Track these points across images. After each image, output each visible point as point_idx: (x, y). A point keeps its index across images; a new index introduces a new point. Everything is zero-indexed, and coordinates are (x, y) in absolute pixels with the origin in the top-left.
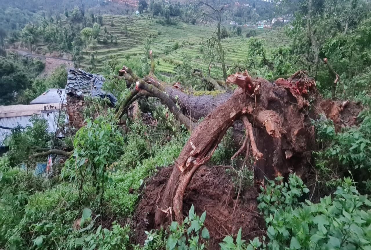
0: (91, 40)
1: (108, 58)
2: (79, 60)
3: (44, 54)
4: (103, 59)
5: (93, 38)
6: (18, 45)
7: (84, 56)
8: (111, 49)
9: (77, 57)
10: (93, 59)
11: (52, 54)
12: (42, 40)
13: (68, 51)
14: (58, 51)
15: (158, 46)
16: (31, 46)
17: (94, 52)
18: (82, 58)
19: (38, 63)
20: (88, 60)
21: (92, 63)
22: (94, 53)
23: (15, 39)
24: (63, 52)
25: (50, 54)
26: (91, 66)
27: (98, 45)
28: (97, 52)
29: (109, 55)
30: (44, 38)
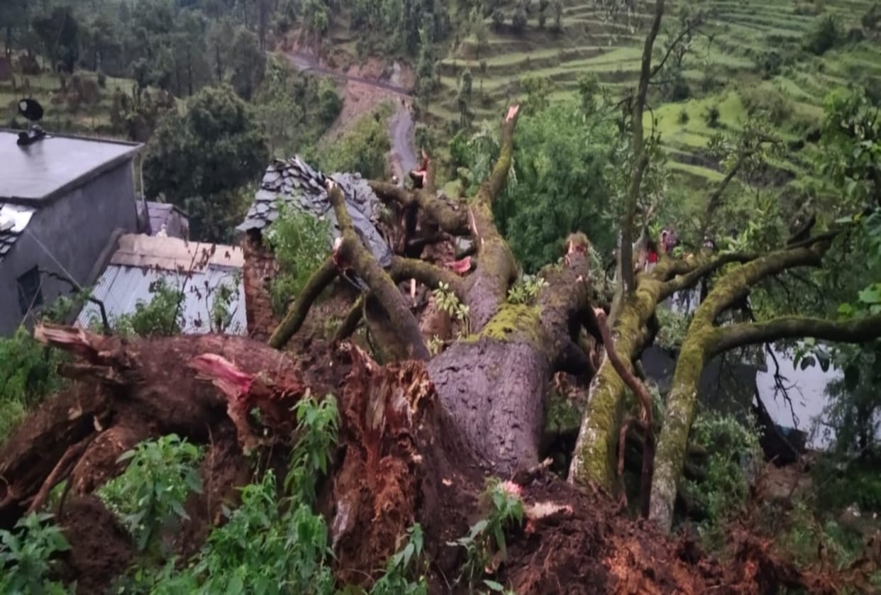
0: (474, 20)
1: (518, 88)
2: (426, 92)
3: (346, 70)
4: (501, 92)
5: (481, 15)
6: (293, 40)
7: (445, 80)
8: (534, 56)
9: (424, 82)
10: (468, 91)
11: (366, 70)
12: (346, 23)
13: (407, 59)
14: (381, 59)
15: (735, 37)
16: (320, 41)
17: (477, 64)
18: (437, 87)
19: (329, 95)
20: (453, 93)
21: (462, 106)
22: (473, 69)
23: (289, 22)
24: (392, 64)
25: (361, 69)
26: (457, 117)
27: (492, 41)
28: (483, 67)
29: (523, 77)
30: (353, 17)
